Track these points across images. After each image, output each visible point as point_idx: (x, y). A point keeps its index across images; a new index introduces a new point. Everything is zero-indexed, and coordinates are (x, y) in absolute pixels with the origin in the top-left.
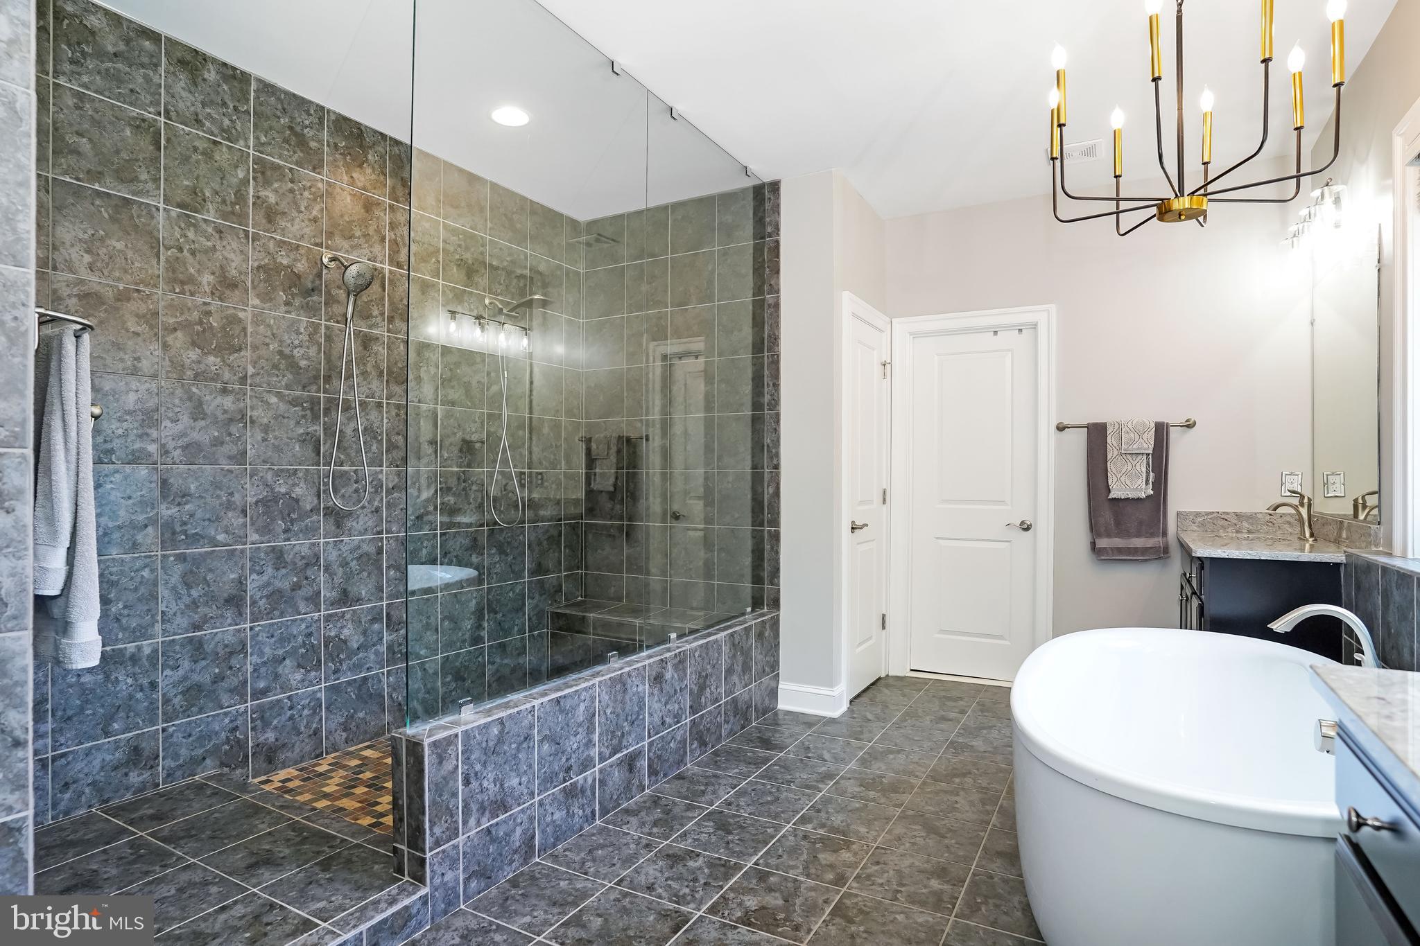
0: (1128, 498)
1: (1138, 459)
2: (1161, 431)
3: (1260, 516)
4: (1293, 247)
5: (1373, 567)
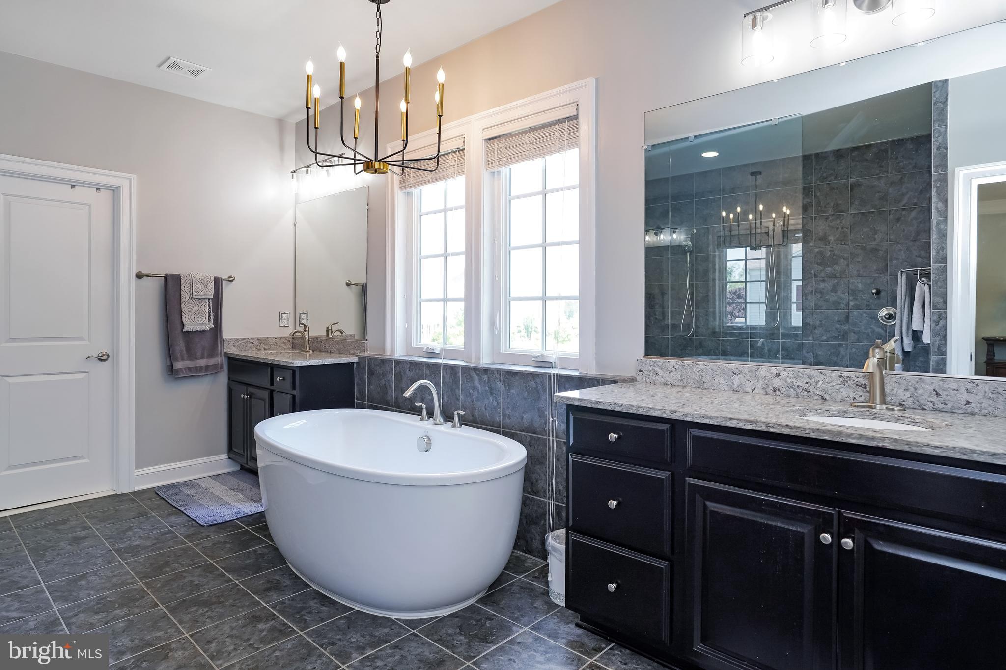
0: (197, 331)
1: (203, 303)
2: (218, 283)
3: (270, 339)
4: (293, 178)
5: (388, 362)
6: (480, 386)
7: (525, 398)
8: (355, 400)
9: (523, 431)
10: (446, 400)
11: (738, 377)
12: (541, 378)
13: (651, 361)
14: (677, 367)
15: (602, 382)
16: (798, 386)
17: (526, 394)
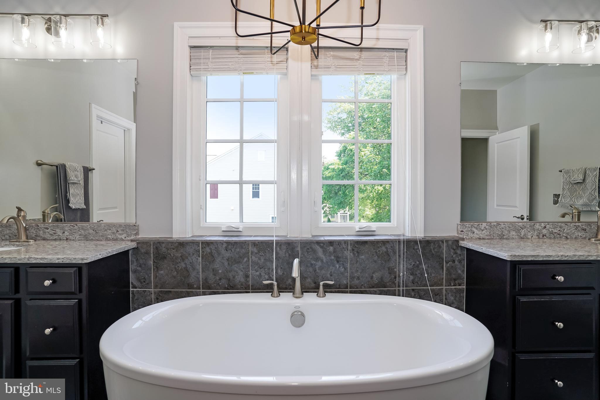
5: (191, 244)
6: (324, 257)
7: (375, 262)
8: (131, 289)
9: (373, 287)
10: (280, 272)
11: (523, 230)
12: (392, 244)
13: (469, 224)
14: (487, 227)
15: (446, 242)
16: (555, 232)
17: (376, 258)
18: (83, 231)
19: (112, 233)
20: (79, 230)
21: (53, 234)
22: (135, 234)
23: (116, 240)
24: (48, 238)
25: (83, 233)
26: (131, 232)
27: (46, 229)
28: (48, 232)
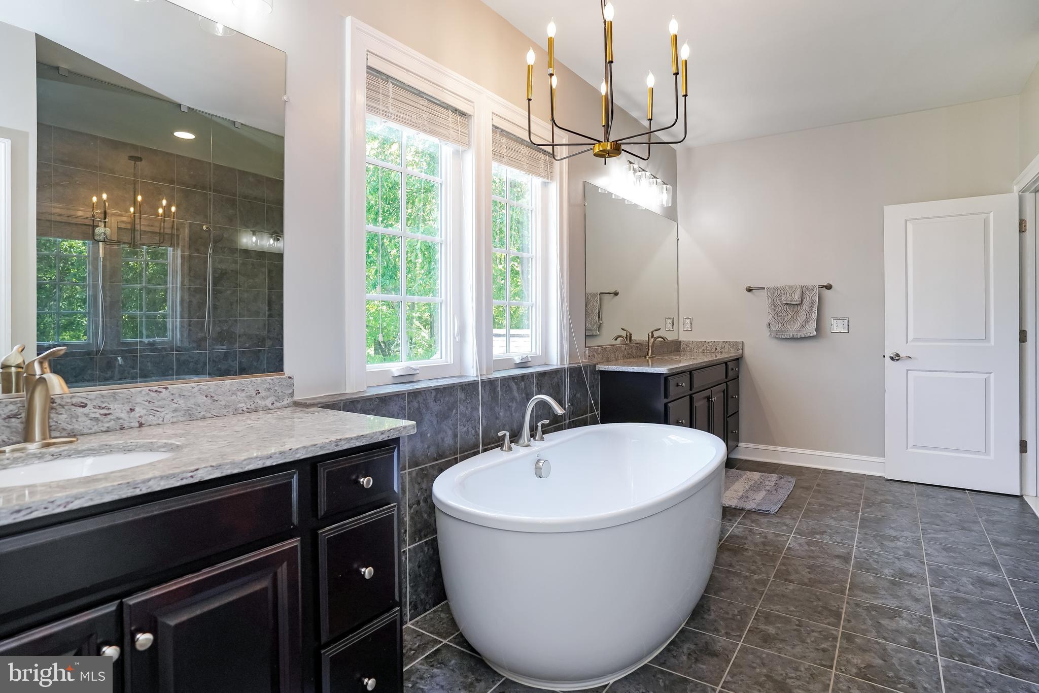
18: (181, 402)
19: (247, 397)
20: (173, 400)
21: (102, 418)
22: (290, 394)
23: (256, 410)
24: (86, 431)
25: (183, 405)
26: (284, 392)
27: (80, 406)
28: (85, 414)
